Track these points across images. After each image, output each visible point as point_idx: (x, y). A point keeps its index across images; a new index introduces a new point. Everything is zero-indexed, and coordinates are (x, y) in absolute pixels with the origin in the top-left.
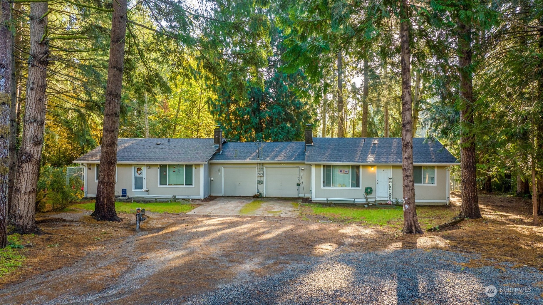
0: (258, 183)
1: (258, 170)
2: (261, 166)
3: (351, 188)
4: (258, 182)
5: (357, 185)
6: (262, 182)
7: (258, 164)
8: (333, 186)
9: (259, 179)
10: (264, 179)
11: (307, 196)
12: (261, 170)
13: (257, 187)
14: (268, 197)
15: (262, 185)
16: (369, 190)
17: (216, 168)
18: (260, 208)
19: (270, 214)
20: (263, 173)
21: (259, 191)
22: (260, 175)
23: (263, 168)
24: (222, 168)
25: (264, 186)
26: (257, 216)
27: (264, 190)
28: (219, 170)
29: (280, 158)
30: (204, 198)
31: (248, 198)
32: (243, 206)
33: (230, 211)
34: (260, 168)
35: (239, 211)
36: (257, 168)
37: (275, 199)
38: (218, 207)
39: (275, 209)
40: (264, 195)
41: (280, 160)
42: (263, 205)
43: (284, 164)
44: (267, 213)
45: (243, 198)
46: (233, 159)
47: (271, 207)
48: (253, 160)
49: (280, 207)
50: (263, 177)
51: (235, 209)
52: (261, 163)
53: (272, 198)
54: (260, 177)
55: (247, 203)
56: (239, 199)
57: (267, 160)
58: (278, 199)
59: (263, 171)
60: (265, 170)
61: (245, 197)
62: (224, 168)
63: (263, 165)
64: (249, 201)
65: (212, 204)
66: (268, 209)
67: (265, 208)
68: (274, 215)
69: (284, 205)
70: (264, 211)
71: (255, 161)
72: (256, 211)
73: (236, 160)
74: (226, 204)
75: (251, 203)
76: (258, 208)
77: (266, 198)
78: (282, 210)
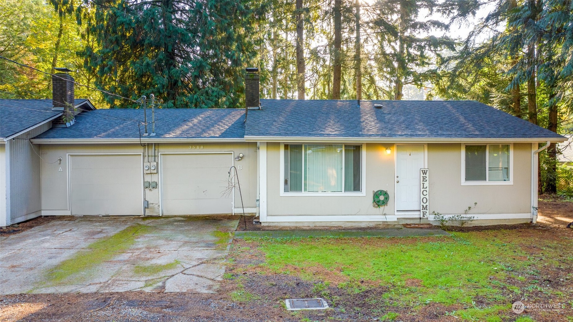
0: (145, 187)
1: (146, 158)
2: (151, 151)
3: (343, 194)
4: (147, 185)
5: (357, 187)
6: (154, 185)
7: (144, 145)
8: (305, 190)
9: (148, 179)
10: (158, 178)
11: (248, 211)
13: (145, 195)
14: (167, 217)
15: (155, 191)
16: (382, 198)
17: (52, 156)
18: (123, 254)
19: (133, 282)
20: (156, 166)
21: (149, 203)
22: (149, 171)
23: (156, 154)
24: (67, 156)
25: (159, 192)
26: (88, 291)
27: (159, 202)
28: (60, 160)
29: (193, 133)
30: (10, 223)
31: (124, 219)
32: (82, 249)
33: (22, 269)
34: (150, 154)
35: (47, 272)
36: (143, 156)
37: (179, 221)
38: (6, 254)
39: (162, 257)
40: (160, 213)
41: (191, 136)
42: (139, 242)
43: (202, 147)
44: (131, 274)
45: (111, 221)
46: (90, 136)
47: (156, 247)
48: (133, 137)
49: (180, 247)
50: (157, 175)
51: (49, 260)
52: (152, 144)
53: (175, 219)
54: (150, 175)
55: (105, 235)
56: (100, 223)
57: (169, 137)
58: (187, 220)
59: (157, 161)
60: (160, 159)
61: (117, 217)
62: (72, 155)
63: (157, 149)
64: (118, 228)
65: (6, 244)
66: (143, 256)
67: (136, 254)
68: (145, 283)
69: (194, 239)
70: (125, 268)
71: (136, 140)
72: (101, 268)
73: (95, 137)
74: (49, 239)
75: (115, 236)
76: (118, 253)
77: (164, 218)
78: (179, 260)
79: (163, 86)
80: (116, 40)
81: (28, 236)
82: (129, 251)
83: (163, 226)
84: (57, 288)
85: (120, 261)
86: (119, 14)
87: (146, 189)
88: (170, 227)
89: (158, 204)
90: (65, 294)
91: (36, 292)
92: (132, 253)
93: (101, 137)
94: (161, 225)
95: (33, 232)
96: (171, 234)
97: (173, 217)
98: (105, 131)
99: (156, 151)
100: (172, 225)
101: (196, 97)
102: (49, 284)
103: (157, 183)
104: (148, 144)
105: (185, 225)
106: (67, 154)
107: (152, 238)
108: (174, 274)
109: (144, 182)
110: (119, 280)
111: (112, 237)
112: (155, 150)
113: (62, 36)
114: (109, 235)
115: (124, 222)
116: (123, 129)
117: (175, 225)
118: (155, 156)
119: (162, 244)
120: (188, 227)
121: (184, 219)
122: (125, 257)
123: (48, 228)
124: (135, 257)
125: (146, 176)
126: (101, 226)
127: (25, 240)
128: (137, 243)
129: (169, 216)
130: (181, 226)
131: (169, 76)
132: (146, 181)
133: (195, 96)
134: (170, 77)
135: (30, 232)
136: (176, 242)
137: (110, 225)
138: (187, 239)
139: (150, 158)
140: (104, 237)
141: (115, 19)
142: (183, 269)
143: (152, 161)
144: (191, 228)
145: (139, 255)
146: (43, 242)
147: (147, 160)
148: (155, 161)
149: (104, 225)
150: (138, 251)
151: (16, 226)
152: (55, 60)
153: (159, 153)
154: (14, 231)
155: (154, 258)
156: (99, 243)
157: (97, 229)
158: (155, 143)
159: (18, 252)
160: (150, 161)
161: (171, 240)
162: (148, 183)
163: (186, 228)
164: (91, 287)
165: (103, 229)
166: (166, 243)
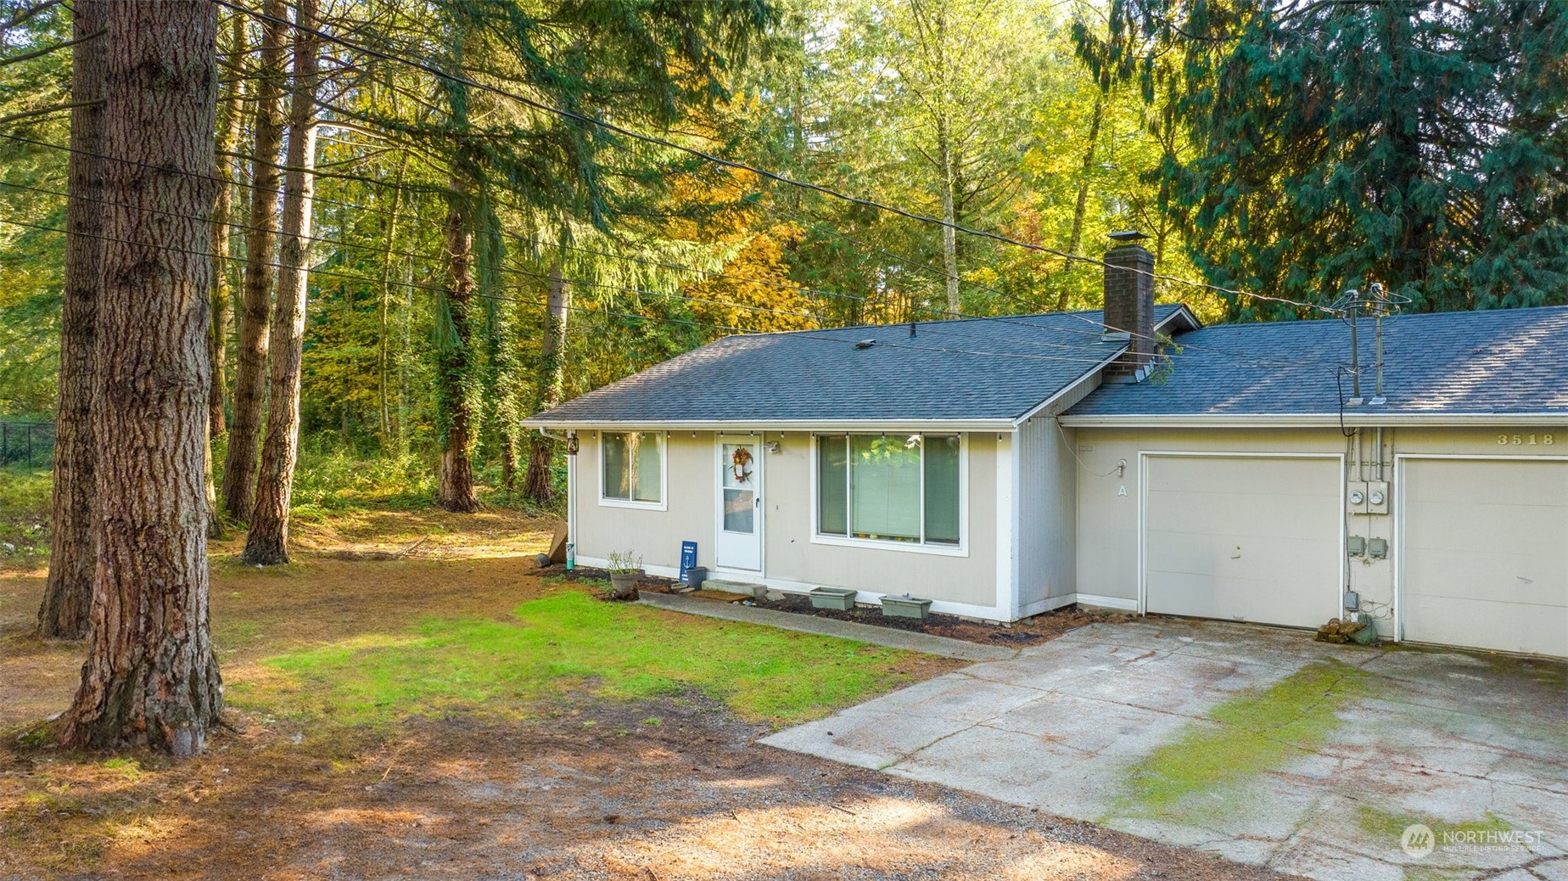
0: (1351, 554)
1: (1355, 470)
2: (1371, 450)
4: (1357, 546)
6: (1379, 548)
7: (1349, 433)
9: (1360, 528)
10: (1391, 530)
12: (1372, 472)
13: (1348, 574)
14: (1419, 648)
15: (1379, 566)
17: (1101, 458)
18: (1315, 758)
19: (1365, 860)
20: (1385, 493)
21: (1361, 599)
22: (1364, 505)
23: (1387, 458)
24: (1138, 456)
25: (1392, 572)
26: (1241, 859)
27: (1392, 599)
28: (1122, 467)
29: (1513, 393)
30: (1017, 617)
31: (1285, 637)
32: (1197, 717)
33: (1070, 751)
34: (1367, 458)
35: (1128, 770)
36: (1346, 462)
37: (1464, 668)
38: (1028, 700)
39: (1438, 791)
40: (1396, 632)
41: (1508, 407)
42: (1349, 723)
43: (1547, 440)
44: (1351, 830)
45: (1251, 638)
46: (1197, 406)
47: (1408, 751)
48: (1317, 409)
49: (1494, 767)
50: (1388, 519)
51: (1122, 738)
52: (1373, 430)
53: (1447, 660)
54: (1367, 518)
55: (1246, 684)
56: (1223, 641)
57: (1431, 407)
58: (1491, 669)
59: (1387, 477)
60: (1399, 474)
61: (1267, 628)
62: (1150, 456)
63: (1389, 444)
64: (1277, 666)
65: (1022, 670)
66: (1374, 777)
67: (1353, 763)
68: (1405, 872)
69: (1541, 749)
70: (1328, 803)
71: (1330, 419)
72: (1259, 790)
73: (1212, 410)
74: (1109, 674)
75: (1275, 690)
76: (1297, 751)
77: (1408, 649)
78: (1502, 816)
79: (1386, 241)
80: (1245, 128)
81: (1058, 655)
82: (1328, 751)
83: (1412, 679)
84: (1162, 827)
85: (1309, 780)
86: (1254, 55)
87: (1351, 559)
88: (1438, 688)
89: (1390, 606)
90: (1186, 851)
91: (1114, 825)
92: (1337, 757)
93: (1227, 410)
94: (1405, 673)
95: (1067, 646)
96: (1450, 714)
97: (1438, 651)
98: (1235, 391)
99: (1388, 450)
100: (1442, 678)
101: (1503, 265)
102: (1140, 809)
103: (1389, 544)
104: (1363, 431)
105: (1491, 687)
106: (1140, 453)
107: (1386, 717)
108: (1499, 868)
109: (1347, 539)
110: (1321, 844)
111: (1268, 692)
112: (1383, 446)
113: (1100, 133)
114: (1257, 684)
115: (1290, 647)
116: (1284, 385)
117: (1452, 681)
118: (1382, 464)
119: (1427, 744)
120: (1502, 696)
121: (1481, 664)
122: (1321, 767)
123: (1098, 640)
124: (1352, 772)
125: (1352, 521)
126: (1227, 651)
127: (1056, 667)
128: (1346, 728)
129: (1423, 644)
130: (1477, 690)
131: (1404, 207)
132: (1352, 534)
133: (1498, 262)
134: (1410, 211)
135: (1060, 646)
136: (1473, 747)
137: (1252, 652)
138: (1511, 742)
139: (1366, 469)
140: (1247, 691)
141: (1243, 71)
142: (1528, 858)
143: (1373, 478)
144: (1515, 701)
145: (1360, 768)
146: (1098, 678)
147: (1358, 474)
148: (1382, 479)
149: (1238, 651)
150: (1354, 755)
151: (1029, 622)
152: (1082, 197)
153: (1397, 456)
154: (1028, 636)
155: (1410, 790)
156: (1235, 707)
157: (1220, 660)
158: (1383, 428)
159: (1049, 698)
160: (1366, 478)
161: (1452, 735)
162: (1360, 542)
163: (1497, 699)
164: (1246, 844)
165: (1236, 664)
166: (1439, 743)
